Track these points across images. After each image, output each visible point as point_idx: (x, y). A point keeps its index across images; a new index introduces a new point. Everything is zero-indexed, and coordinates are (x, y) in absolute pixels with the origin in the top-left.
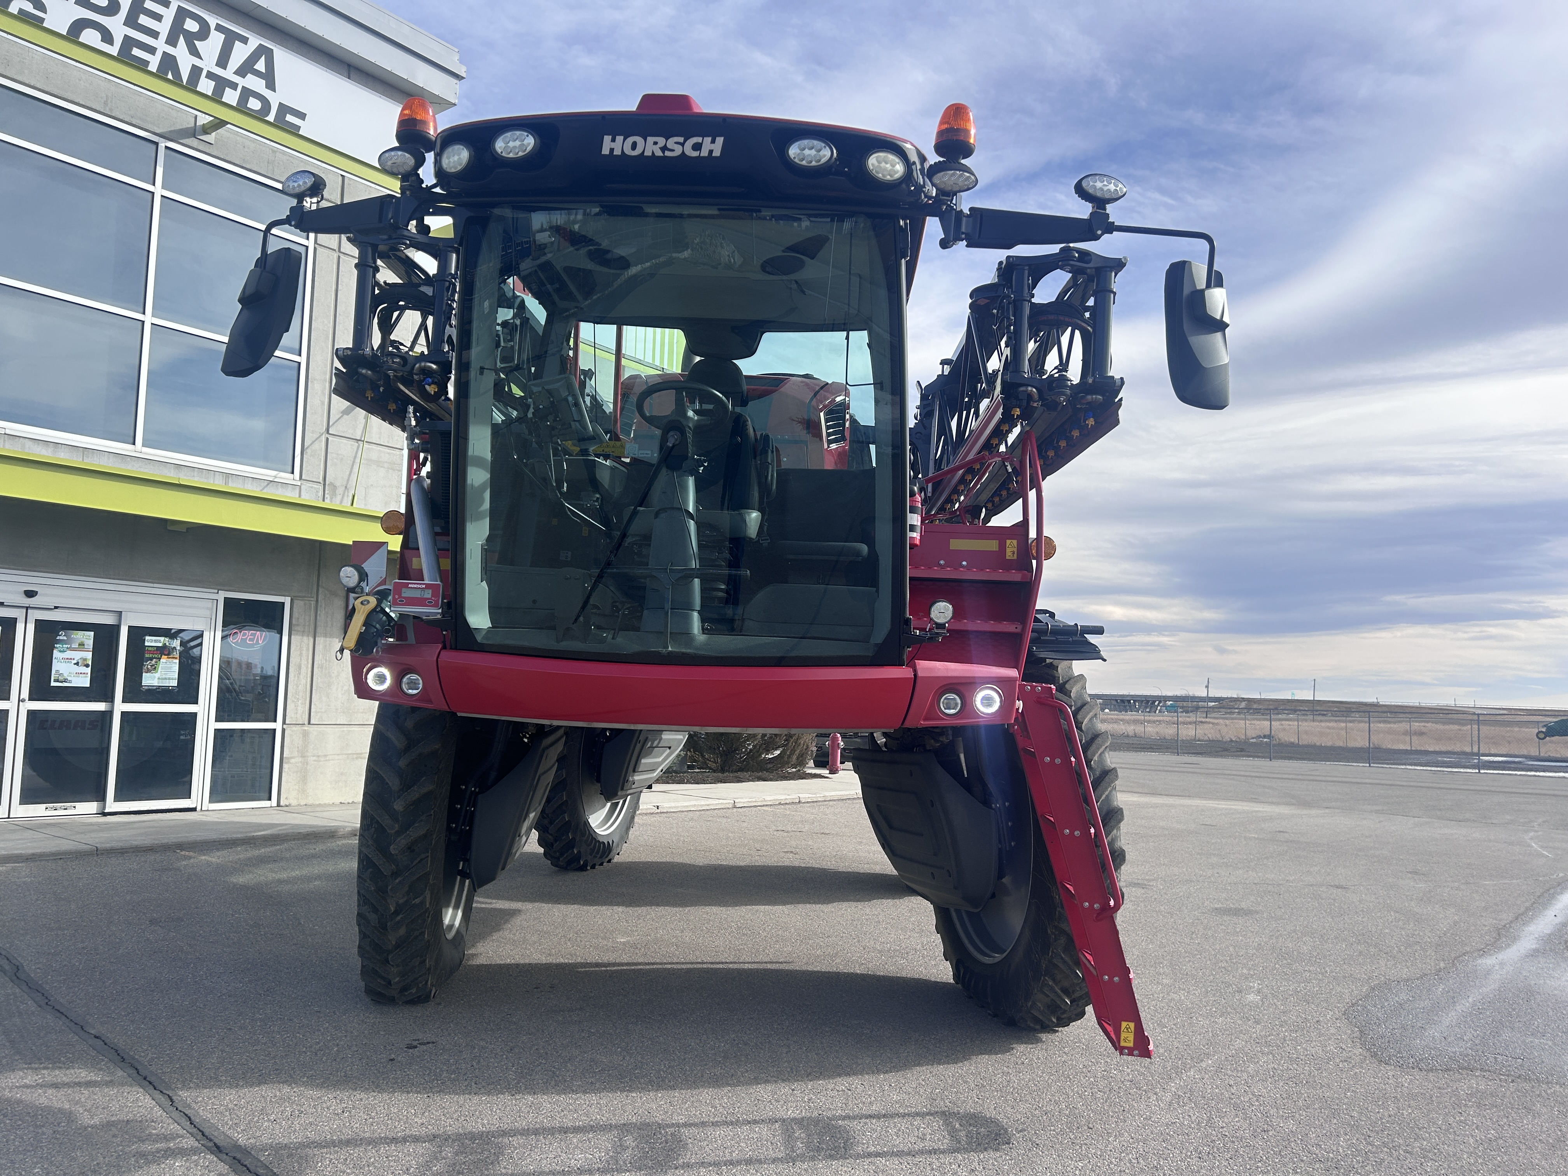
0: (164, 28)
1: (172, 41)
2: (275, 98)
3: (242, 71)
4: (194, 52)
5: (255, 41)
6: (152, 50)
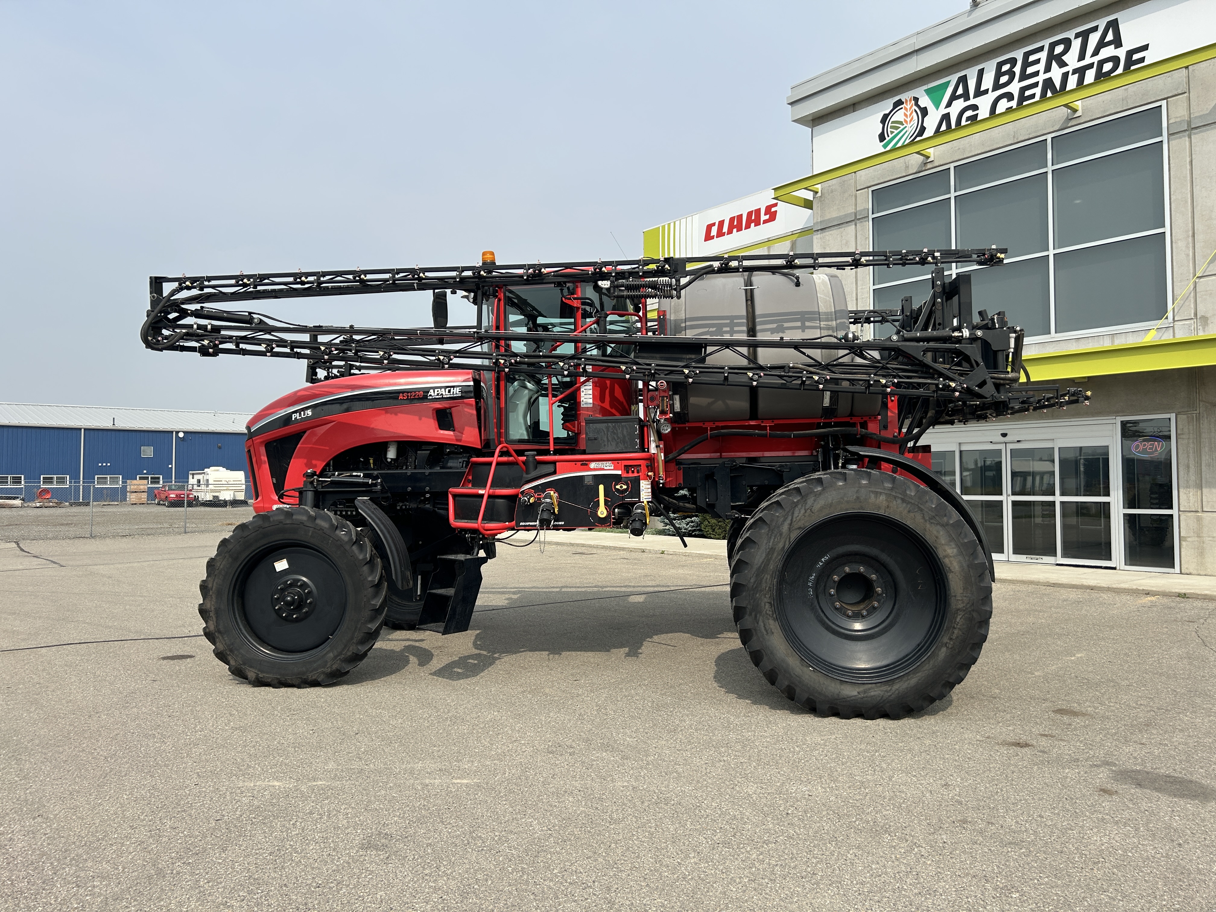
0: (1041, 67)
1: (1048, 69)
2: (1122, 53)
3: (1096, 53)
5: (1102, 23)
6: (1036, 85)
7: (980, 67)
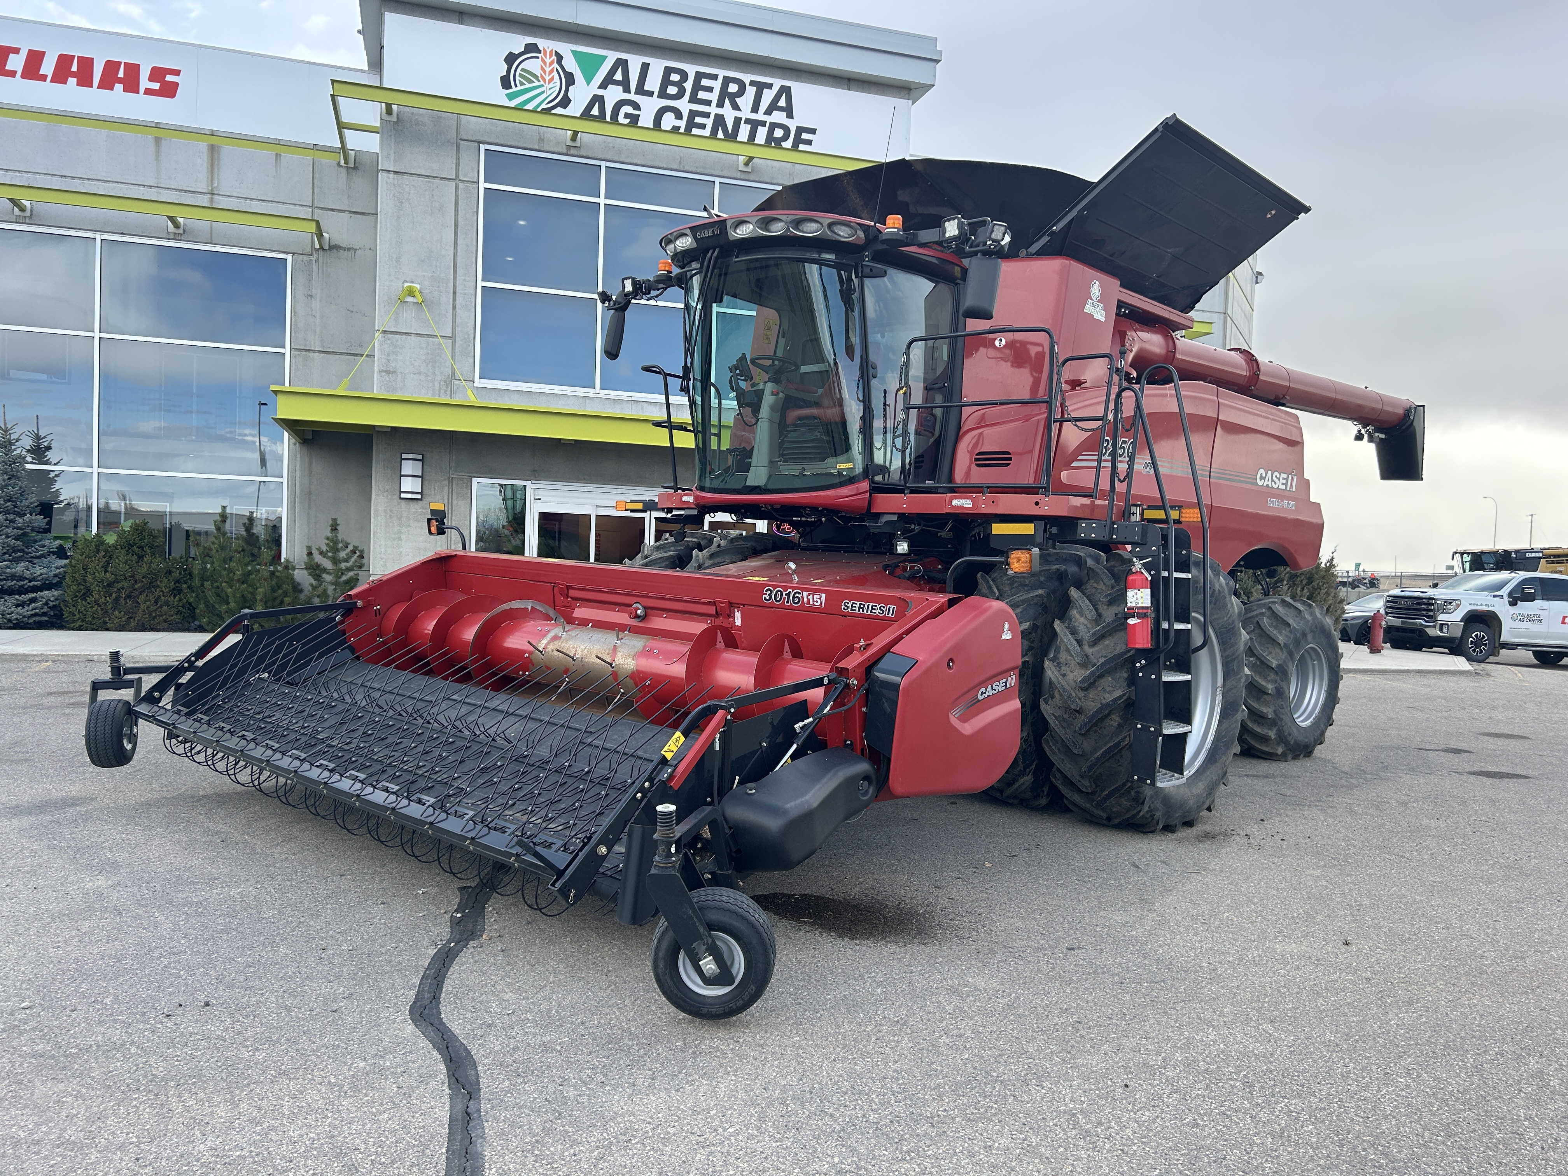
1: (720, 104)
2: (792, 125)
3: (768, 112)
4: (736, 107)
5: (778, 84)
6: (707, 115)
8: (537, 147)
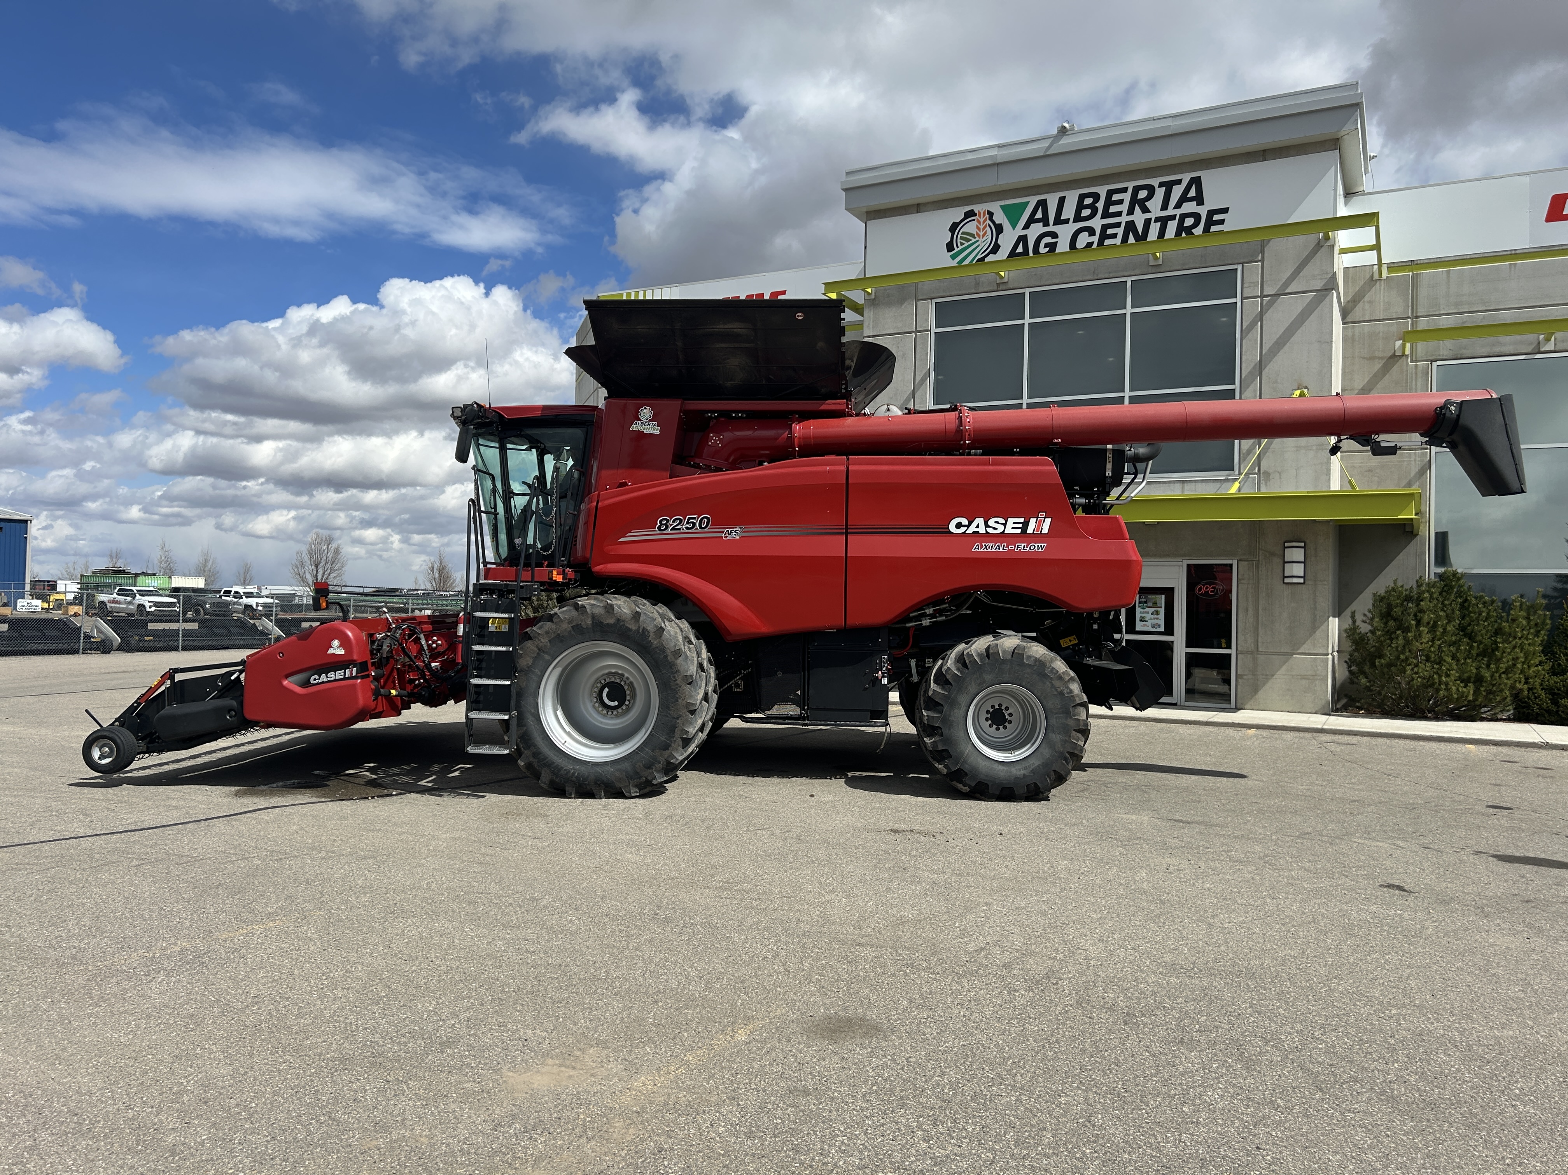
0: (1124, 208)
1: (1131, 212)
2: (1203, 211)
3: (1178, 206)
4: (1145, 210)
5: (1186, 178)
6: (1118, 225)
7: (1062, 194)
8: (973, 291)
